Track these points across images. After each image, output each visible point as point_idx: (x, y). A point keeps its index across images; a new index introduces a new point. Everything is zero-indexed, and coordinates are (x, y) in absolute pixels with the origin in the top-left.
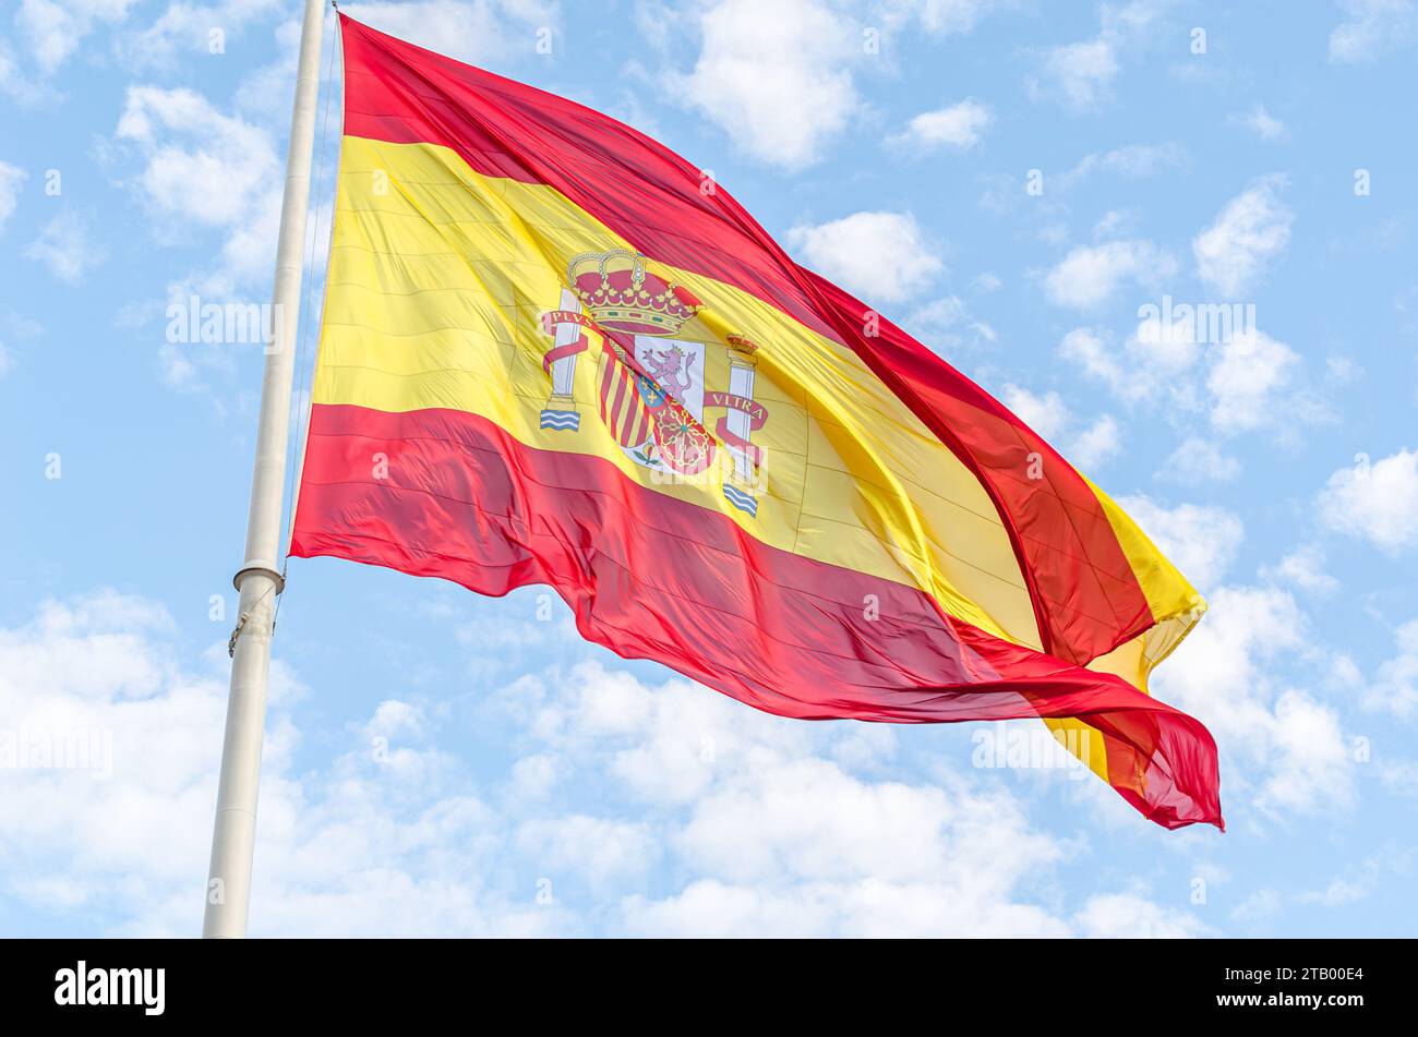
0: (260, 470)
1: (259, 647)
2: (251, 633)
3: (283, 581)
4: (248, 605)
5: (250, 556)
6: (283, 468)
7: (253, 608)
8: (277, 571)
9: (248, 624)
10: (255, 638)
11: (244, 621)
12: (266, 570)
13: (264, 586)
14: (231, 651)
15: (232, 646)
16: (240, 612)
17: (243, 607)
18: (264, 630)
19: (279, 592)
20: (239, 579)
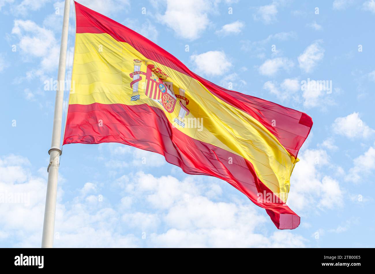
0: (55, 123)
1: (55, 170)
2: (53, 166)
3: (61, 152)
4: (52, 158)
5: (53, 145)
6: (61, 122)
7: (54, 159)
8: (59, 149)
9: (52, 164)
10: (54, 167)
11: (51, 163)
12: (57, 149)
13: (56, 153)
14: (48, 171)
15: (48, 169)
16: (50, 160)
17: (51, 159)
18: (57, 165)
19: (60, 155)
20: (50, 151)
